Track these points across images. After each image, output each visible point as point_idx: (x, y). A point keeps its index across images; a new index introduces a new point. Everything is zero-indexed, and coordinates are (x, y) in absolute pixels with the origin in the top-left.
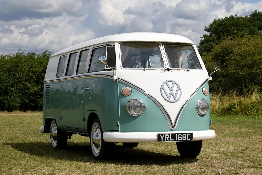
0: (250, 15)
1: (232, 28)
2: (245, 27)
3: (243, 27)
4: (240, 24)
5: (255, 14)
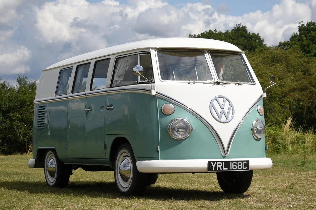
0: (232, 30)
5: (237, 29)
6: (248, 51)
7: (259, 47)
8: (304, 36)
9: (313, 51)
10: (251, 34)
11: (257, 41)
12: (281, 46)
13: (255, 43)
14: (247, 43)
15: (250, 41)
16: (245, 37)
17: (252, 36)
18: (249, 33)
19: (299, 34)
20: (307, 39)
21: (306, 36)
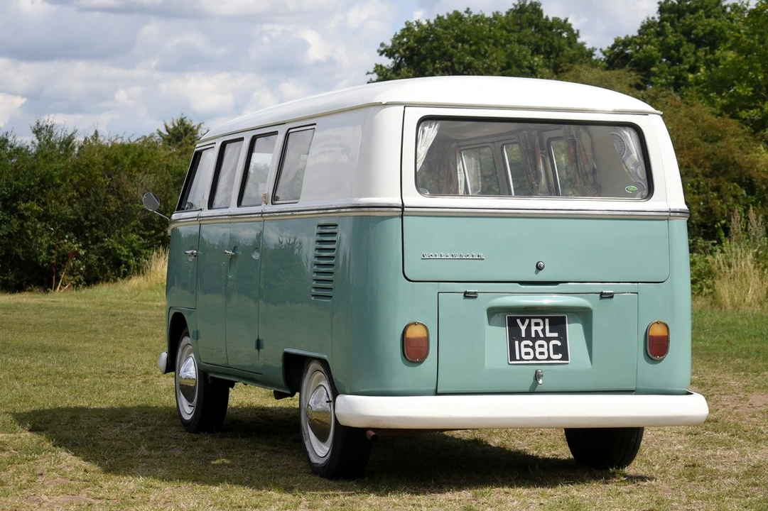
0: (507, 11)
1: (456, 48)
2: (495, 44)
3: (488, 44)
4: (481, 36)
5: (520, 8)
6: (543, 58)
7: (569, 49)
8: (669, 24)
9: (688, 59)
10: (551, 19)
11: (565, 35)
12: (619, 46)
13: (559, 41)
14: (542, 39)
15: (547, 36)
16: (537, 26)
17: (552, 24)
18: (547, 19)
19: (658, 20)
20: (676, 32)
21: (672, 24)
